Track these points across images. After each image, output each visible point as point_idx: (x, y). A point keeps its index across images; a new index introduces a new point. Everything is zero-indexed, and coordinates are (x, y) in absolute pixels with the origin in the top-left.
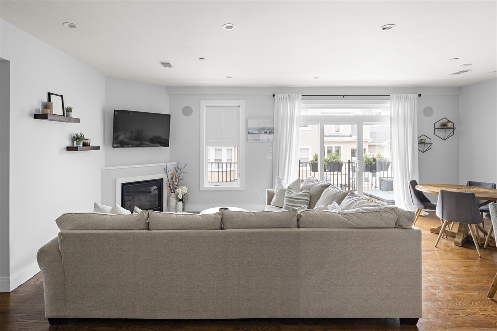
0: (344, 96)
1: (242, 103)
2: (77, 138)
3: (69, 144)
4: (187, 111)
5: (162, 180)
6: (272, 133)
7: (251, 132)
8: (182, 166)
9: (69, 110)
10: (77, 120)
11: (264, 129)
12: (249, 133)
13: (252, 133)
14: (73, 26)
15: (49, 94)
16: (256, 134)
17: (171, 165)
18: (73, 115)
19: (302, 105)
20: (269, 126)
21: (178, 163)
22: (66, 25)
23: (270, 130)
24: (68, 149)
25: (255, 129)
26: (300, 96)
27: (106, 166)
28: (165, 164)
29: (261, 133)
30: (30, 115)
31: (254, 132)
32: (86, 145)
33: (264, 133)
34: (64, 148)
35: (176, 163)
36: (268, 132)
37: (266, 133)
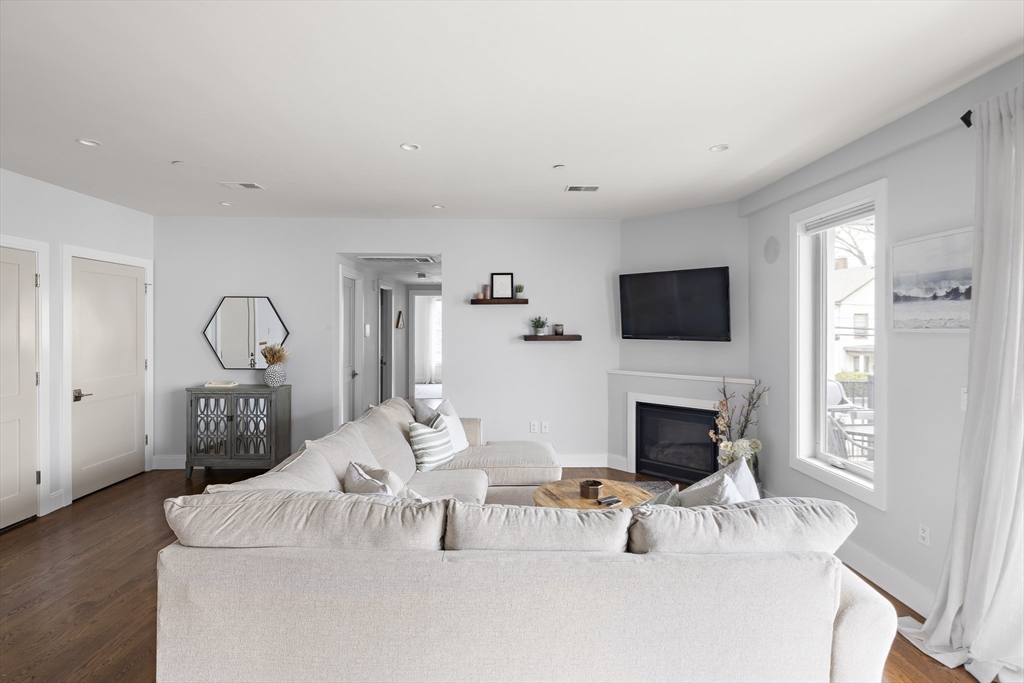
2: (537, 324)
3: (526, 333)
4: (772, 249)
5: (715, 414)
7: (903, 292)
8: (762, 388)
9: (520, 289)
10: (525, 302)
11: (945, 276)
12: (897, 298)
13: (907, 299)
16: (916, 299)
17: (741, 385)
18: (522, 295)
21: (757, 383)
24: (527, 338)
27: (621, 369)
28: (721, 379)
29: (935, 297)
30: (466, 301)
31: (913, 293)
32: (558, 335)
33: (948, 295)
34: (520, 337)
35: (752, 382)
36: (963, 289)
37: (954, 294)
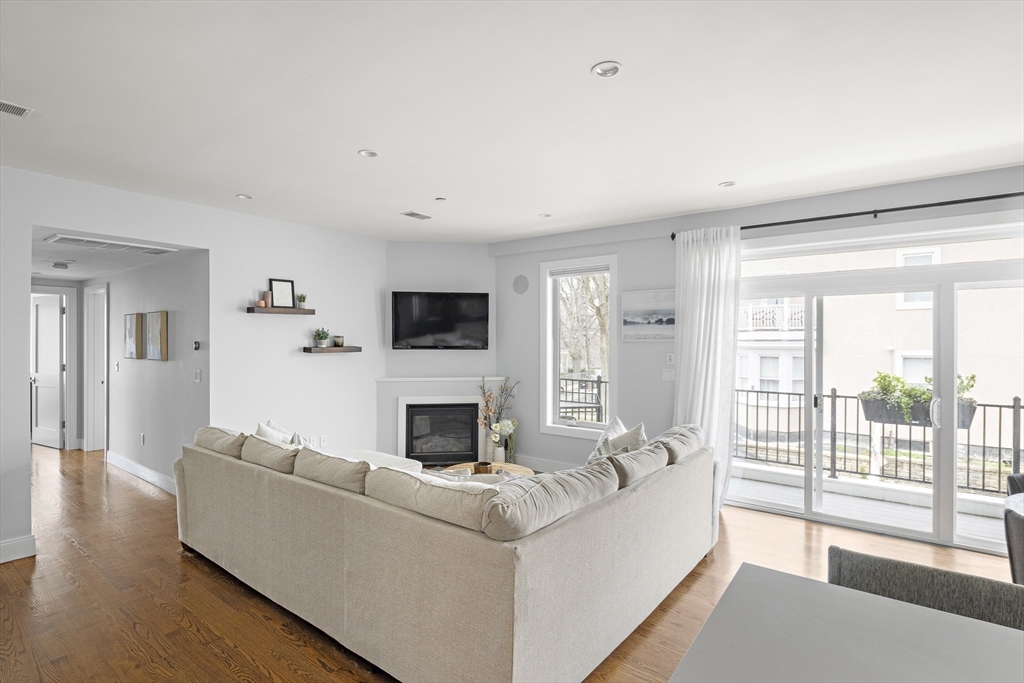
0: (875, 213)
1: (612, 260)
2: (319, 336)
3: (307, 344)
4: (521, 284)
5: (476, 406)
6: (671, 321)
7: (629, 319)
8: (511, 383)
9: (302, 299)
10: (312, 312)
11: (655, 312)
12: (626, 323)
13: (633, 323)
14: (373, 154)
15: (271, 281)
16: (638, 323)
17: (494, 383)
18: (306, 305)
19: (744, 252)
20: (664, 306)
21: (507, 379)
22: (363, 153)
23: (669, 314)
24: (306, 350)
25: (636, 314)
26: (735, 230)
27: (387, 377)
28: (481, 379)
29: (649, 323)
30: (240, 309)
31: (636, 320)
32: (337, 345)
33: (656, 322)
34: (299, 350)
35: (503, 378)
36: (664, 319)
37: (660, 322)
